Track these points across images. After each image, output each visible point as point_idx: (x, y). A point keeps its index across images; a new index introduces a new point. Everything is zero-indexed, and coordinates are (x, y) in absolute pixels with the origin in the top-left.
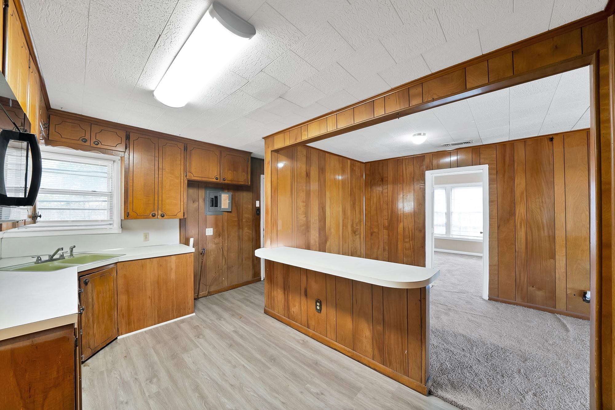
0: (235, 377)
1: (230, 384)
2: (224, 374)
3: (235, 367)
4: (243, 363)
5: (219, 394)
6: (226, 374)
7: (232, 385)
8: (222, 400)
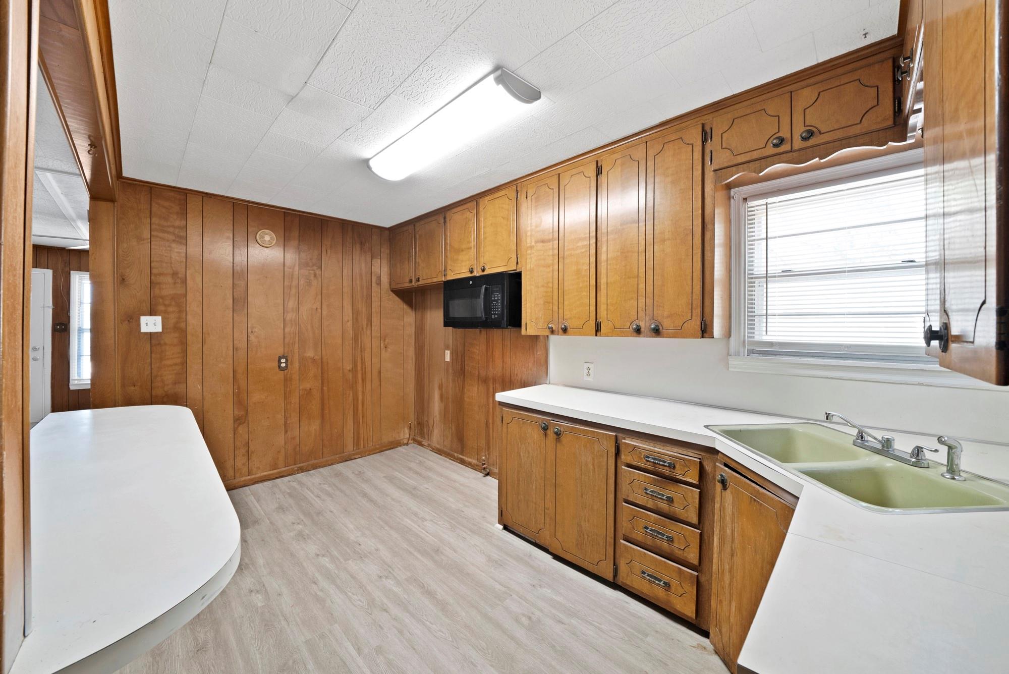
0: (380, 626)
1: (388, 613)
2: (401, 632)
3: (379, 650)
4: (360, 661)
5: (406, 598)
6: (397, 632)
7: (386, 611)
8: (400, 590)
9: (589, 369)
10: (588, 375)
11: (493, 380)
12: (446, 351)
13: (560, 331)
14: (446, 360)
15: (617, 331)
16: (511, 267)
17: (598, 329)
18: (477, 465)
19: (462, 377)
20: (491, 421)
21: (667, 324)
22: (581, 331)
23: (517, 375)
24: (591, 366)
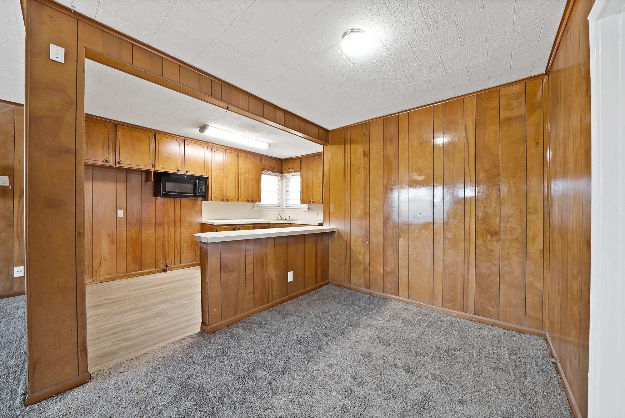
9: (219, 213)
10: (219, 215)
11: (168, 223)
12: (119, 211)
13: (226, 200)
14: (119, 216)
15: (243, 201)
16: (204, 174)
17: (238, 200)
18: (156, 270)
19: (138, 226)
20: (166, 244)
21: (254, 199)
22: (232, 200)
23: (185, 219)
24: (219, 212)
